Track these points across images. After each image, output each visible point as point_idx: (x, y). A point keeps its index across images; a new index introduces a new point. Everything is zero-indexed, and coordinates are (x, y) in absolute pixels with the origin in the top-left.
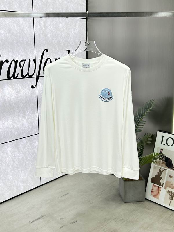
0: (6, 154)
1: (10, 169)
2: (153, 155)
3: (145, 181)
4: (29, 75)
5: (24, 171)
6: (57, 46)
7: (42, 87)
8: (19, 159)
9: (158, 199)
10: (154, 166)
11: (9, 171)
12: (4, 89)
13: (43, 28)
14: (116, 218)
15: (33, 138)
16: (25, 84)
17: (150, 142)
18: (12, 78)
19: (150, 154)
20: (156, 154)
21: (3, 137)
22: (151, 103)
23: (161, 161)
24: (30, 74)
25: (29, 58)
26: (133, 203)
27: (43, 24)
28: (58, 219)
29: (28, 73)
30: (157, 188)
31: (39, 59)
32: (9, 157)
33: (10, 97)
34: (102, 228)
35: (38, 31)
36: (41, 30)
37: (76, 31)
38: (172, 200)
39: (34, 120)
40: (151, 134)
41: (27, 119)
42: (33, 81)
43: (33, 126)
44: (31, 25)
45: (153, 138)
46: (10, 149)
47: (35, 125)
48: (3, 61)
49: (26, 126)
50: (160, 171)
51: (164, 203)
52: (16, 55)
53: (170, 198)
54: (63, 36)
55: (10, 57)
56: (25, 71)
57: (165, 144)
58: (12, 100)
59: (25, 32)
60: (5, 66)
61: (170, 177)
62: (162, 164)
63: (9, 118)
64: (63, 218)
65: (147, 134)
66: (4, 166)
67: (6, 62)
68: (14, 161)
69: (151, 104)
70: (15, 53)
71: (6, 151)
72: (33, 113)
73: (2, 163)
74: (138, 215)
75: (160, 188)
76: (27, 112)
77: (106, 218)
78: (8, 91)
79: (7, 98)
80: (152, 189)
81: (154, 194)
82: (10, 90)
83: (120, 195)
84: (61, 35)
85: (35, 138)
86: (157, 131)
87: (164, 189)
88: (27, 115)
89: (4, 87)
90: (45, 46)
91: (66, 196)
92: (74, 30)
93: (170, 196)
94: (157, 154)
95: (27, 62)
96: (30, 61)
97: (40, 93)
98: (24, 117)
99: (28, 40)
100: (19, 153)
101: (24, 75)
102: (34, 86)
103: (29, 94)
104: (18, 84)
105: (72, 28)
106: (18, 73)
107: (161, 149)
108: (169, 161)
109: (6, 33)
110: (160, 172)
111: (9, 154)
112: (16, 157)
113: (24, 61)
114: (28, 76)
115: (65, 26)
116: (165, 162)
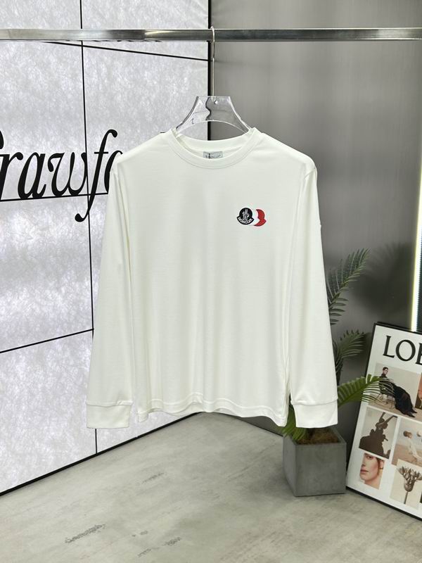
0: (15, 376)
1: (24, 412)
2: (364, 380)
3: (346, 444)
4: (71, 191)
5: (56, 419)
6: (138, 122)
7: (101, 218)
8: (44, 389)
9: (378, 488)
10: (368, 408)
11: (20, 417)
12: (11, 221)
13: (106, 81)
14: (274, 533)
15: (79, 339)
16: (61, 211)
17: (359, 351)
18: (31, 196)
19: (358, 379)
20: (372, 378)
21: (6, 335)
22: (360, 256)
23: (385, 396)
24: (74, 187)
25: (71, 150)
26: (317, 499)
27: (104, 70)
28: (135, 533)
29: (68, 185)
30: (374, 461)
31: (95, 153)
32: (22, 383)
33: (25, 241)
34: (241, 555)
35: (93, 86)
36: (101, 85)
37: (183, 88)
38: (410, 490)
39: (82, 298)
40: (361, 332)
41: (66, 293)
42: (80, 204)
43: (78, 312)
44: (77, 72)
45: (365, 342)
46: (23, 364)
47: (84, 309)
48: (9, 155)
49: (63, 311)
50: (381, 420)
51: (391, 497)
52: (41, 143)
53: (407, 486)
54: (152, 100)
55: (26, 147)
56: (63, 180)
57: (393, 357)
58: (29, 248)
59: (63, 89)
60: (13, 166)
61: (406, 434)
62: (387, 403)
63: (22, 290)
64: (146, 532)
65: (350, 333)
66: (7, 405)
67: (16, 158)
68: (32, 395)
69: (359, 259)
70: (38, 136)
71: (12, 368)
72: (80, 279)
73: (5, 399)
74: (328, 527)
75: (381, 463)
76: (66, 277)
77: (250, 533)
78: (19, 227)
79: (17, 243)
80: (363, 465)
81: (368, 476)
82: (25, 224)
83: (285, 480)
84: (149, 98)
85: (83, 340)
86: (375, 325)
87: (393, 463)
88: (64, 285)
89: (12, 217)
90: (110, 121)
91: (157, 480)
92: (179, 87)
93: (406, 482)
94: (375, 379)
95: (66, 160)
96: (73, 156)
97: (97, 233)
98: (58, 289)
99: (70, 108)
100: (44, 376)
101: (60, 188)
102: (83, 216)
103: (71, 235)
104: (45, 211)
105: (173, 82)
106: (45, 186)
107: (385, 368)
108: (403, 396)
109: (19, 92)
110: (382, 424)
111: (21, 377)
112: (36, 384)
113: (60, 156)
114: (67, 193)
115: (156, 78)
116: (394, 399)
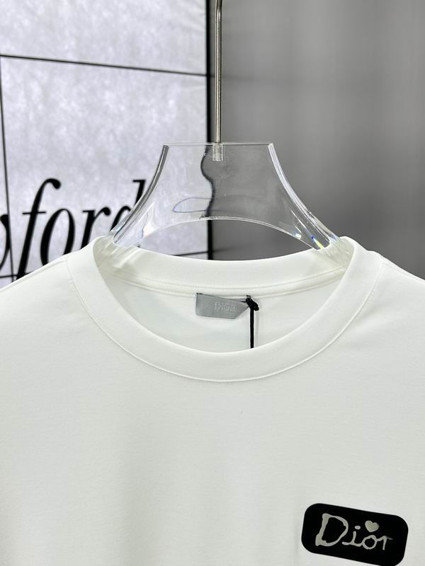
6: (95, 166)
13: (40, 108)
31: (24, 214)
36: (31, 114)
37: (167, 115)
54: (118, 133)
84: (112, 131)
90: (49, 167)
92: (161, 113)
105: (152, 107)
115: (124, 101)
